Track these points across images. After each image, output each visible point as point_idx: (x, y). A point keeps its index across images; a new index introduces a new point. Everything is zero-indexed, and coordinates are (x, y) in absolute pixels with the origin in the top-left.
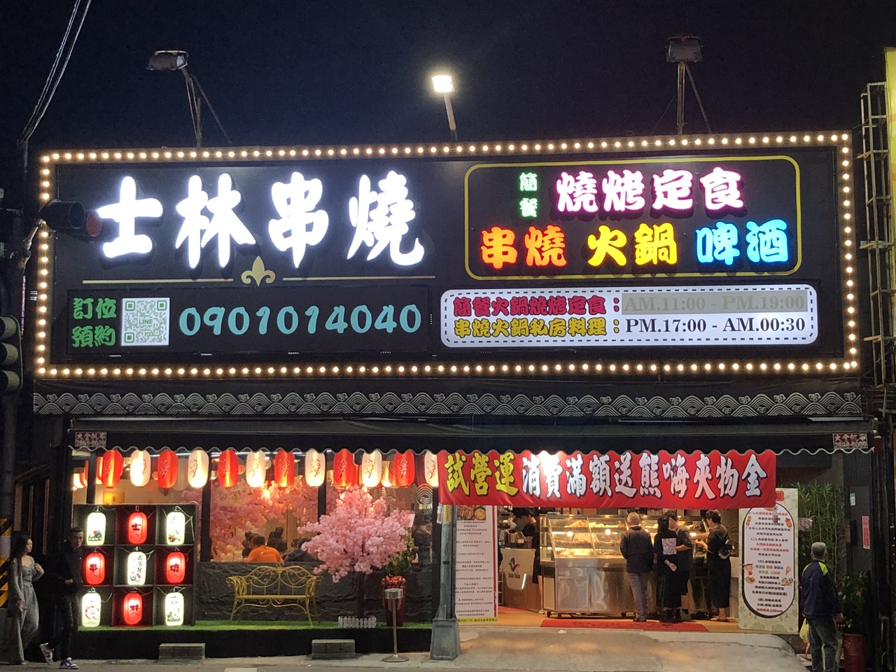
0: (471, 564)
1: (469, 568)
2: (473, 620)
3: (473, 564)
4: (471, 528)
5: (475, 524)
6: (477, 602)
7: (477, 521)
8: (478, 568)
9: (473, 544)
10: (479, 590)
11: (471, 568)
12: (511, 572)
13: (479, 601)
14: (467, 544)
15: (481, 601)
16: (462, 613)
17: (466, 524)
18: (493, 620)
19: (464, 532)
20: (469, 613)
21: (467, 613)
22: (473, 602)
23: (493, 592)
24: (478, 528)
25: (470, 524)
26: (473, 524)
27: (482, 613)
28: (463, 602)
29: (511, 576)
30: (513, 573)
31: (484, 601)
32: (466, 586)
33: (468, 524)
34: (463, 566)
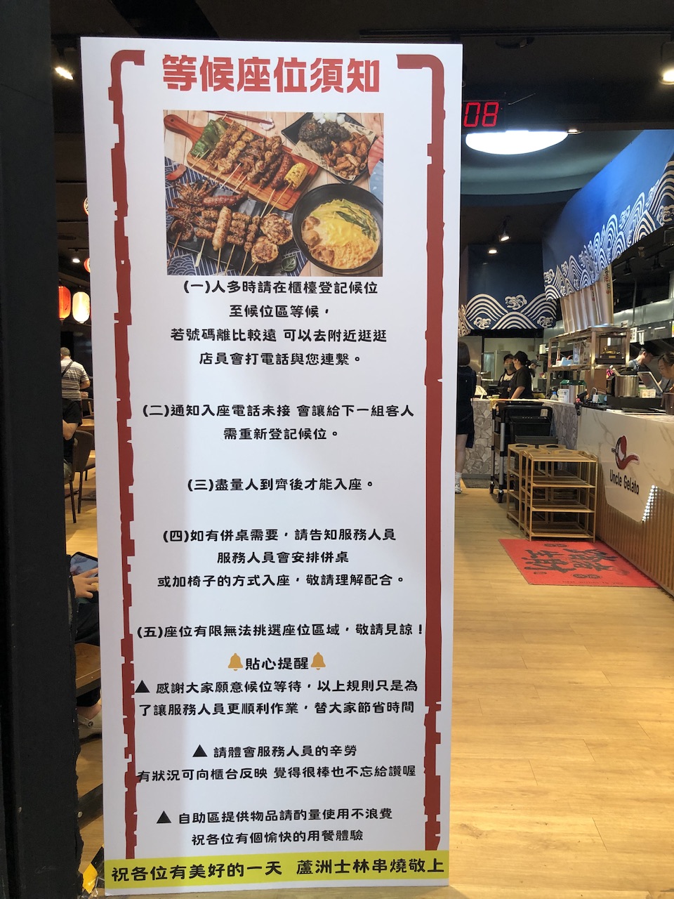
0: (275, 547)
1: (262, 569)
2: (288, 867)
3: (291, 546)
4: (278, 324)
5: (304, 299)
6: (316, 762)
7: (319, 278)
8: (320, 569)
9: (294, 421)
10: (329, 698)
11: (276, 569)
12: (617, 471)
13: (330, 761)
14: (252, 423)
15: (342, 761)
16: (220, 829)
17: (244, 298)
18: (417, 865)
19: (230, 347)
20: (264, 827)
21: (250, 827)
22: (287, 762)
23: (422, 709)
24: (322, 323)
25: (272, 299)
26: (289, 299)
27: (350, 824)
28: (226, 763)
29: (615, 478)
30: (622, 473)
31: (358, 761)
32: (245, 676)
33: (259, 299)
34: (223, 558)
